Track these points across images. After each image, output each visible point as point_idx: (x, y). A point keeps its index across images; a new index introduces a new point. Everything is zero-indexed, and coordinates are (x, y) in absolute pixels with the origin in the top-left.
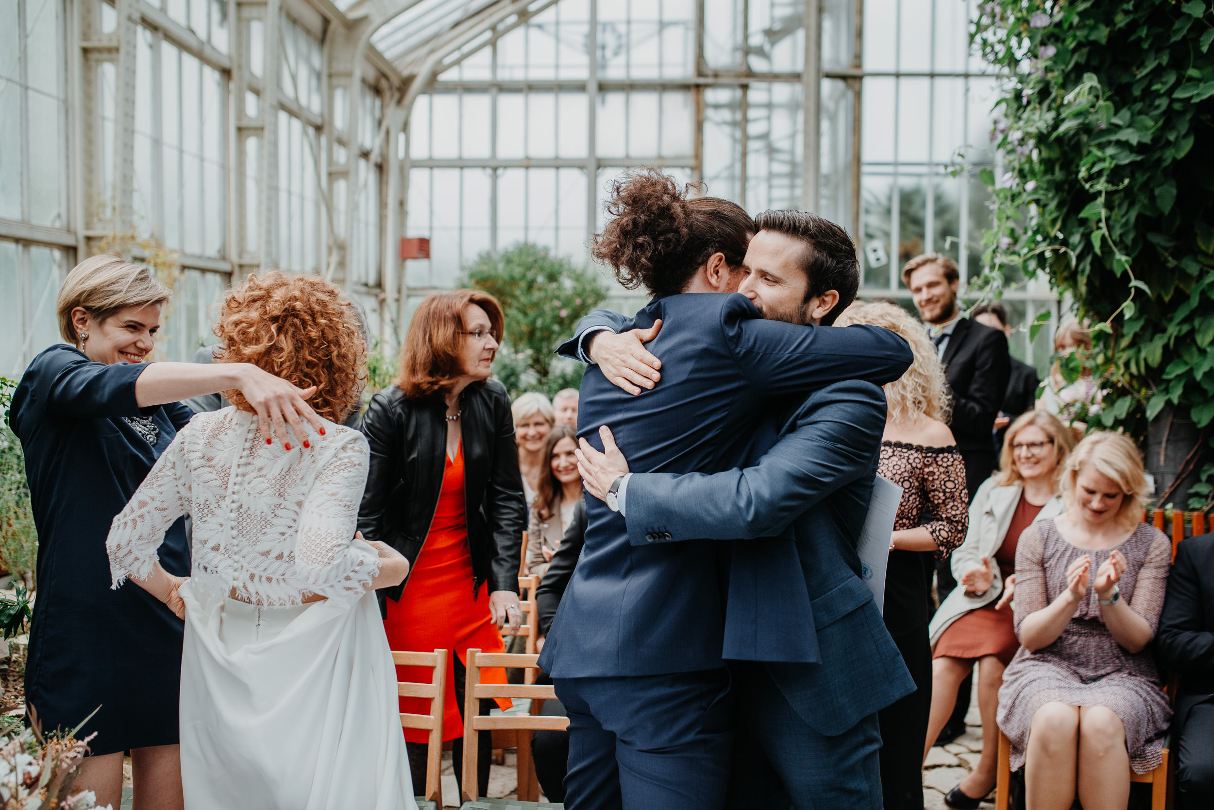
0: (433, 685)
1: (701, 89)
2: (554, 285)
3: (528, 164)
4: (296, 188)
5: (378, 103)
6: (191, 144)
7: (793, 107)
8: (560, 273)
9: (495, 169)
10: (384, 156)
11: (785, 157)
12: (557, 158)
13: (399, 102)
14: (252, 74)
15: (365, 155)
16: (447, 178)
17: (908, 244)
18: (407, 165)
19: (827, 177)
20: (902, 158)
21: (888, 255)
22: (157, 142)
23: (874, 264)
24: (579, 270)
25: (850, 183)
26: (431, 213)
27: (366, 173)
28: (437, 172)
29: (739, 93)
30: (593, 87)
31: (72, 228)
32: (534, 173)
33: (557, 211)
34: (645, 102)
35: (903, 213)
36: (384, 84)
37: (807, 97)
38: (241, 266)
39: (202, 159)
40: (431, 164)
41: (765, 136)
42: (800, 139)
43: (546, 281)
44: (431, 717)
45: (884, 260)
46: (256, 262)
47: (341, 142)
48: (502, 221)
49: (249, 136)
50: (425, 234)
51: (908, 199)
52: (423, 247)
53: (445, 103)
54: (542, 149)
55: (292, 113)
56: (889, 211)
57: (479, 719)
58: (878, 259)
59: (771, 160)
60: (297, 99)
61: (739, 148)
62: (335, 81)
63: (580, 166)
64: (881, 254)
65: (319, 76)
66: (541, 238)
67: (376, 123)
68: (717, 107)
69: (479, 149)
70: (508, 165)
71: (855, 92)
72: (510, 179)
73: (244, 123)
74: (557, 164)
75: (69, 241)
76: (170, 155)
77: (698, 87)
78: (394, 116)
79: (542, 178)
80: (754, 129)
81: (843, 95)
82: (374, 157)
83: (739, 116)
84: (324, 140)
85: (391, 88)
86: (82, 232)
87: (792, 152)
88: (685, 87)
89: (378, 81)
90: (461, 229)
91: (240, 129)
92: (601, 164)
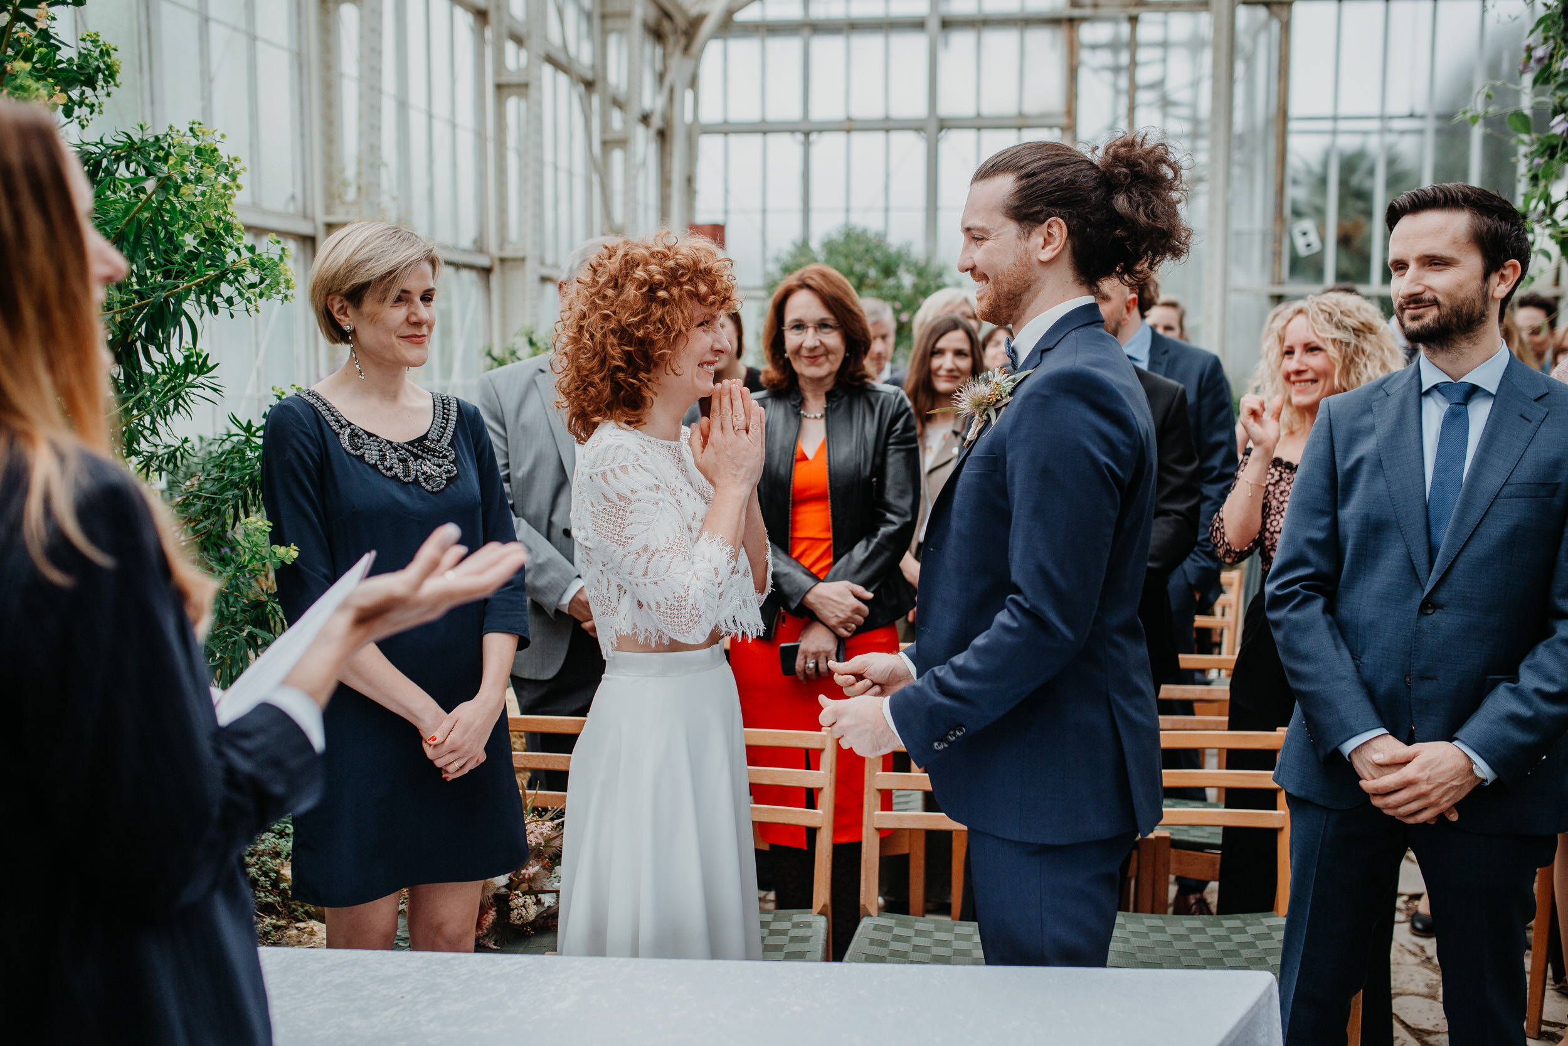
0: (821, 772)
1: (1075, 24)
2: (891, 282)
3: (849, 126)
4: (563, 163)
5: (659, 51)
6: (441, 109)
7: (1195, 45)
8: (898, 266)
9: (807, 134)
10: (667, 119)
11: (1184, 112)
12: (887, 119)
13: (686, 49)
14: (512, 17)
15: (645, 119)
16: (747, 147)
17: (1348, 224)
18: (697, 130)
19: (1241, 137)
20: (1343, 110)
21: (1323, 240)
22: (403, 105)
23: (1303, 251)
24: (922, 263)
25: (1272, 145)
26: (727, 191)
27: (643, 143)
28: (733, 139)
29: (1125, 29)
30: (934, 25)
31: (309, 212)
32: (857, 138)
33: (887, 188)
34: (1002, 42)
35: (1343, 183)
36: (667, 26)
37: (1217, 30)
38: (503, 260)
39: (454, 126)
40: (726, 129)
41: (1158, 85)
42: (1206, 88)
43: (881, 276)
44: (819, 811)
45: (1316, 246)
46: (520, 254)
47: (618, 103)
48: (816, 202)
49: (509, 96)
50: (718, 219)
51: (1350, 165)
52: (717, 234)
53: (743, 49)
54: (868, 108)
55: (557, 65)
56: (1323, 181)
57: (880, 816)
58: (1308, 245)
59: (1165, 116)
60: (565, 47)
61: (1124, 101)
62: (610, 24)
63: (915, 127)
64: (1313, 238)
65: (589, 16)
66: (869, 222)
67: (657, 78)
68: (1094, 47)
69: (786, 108)
70: (824, 128)
71: (1281, 22)
72: (827, 146)
73: (505, 79)
74: (887, 126)
75: (305, 228)
76: (417, 120)
77: (1072, 22)
78: (678, 66)
79: (868, 144)
80: (1145, 75)
81: (1266, 26)
82: (657, 122)
83: (1124, 58)
84: (596, 101)
85: (675, 31)
86: (321, 218)
87: (1194, 106)
88: (1054, 21)
89: (659, 23)
90: (764, 211)
91: (499, 87)
92: (944, 125)
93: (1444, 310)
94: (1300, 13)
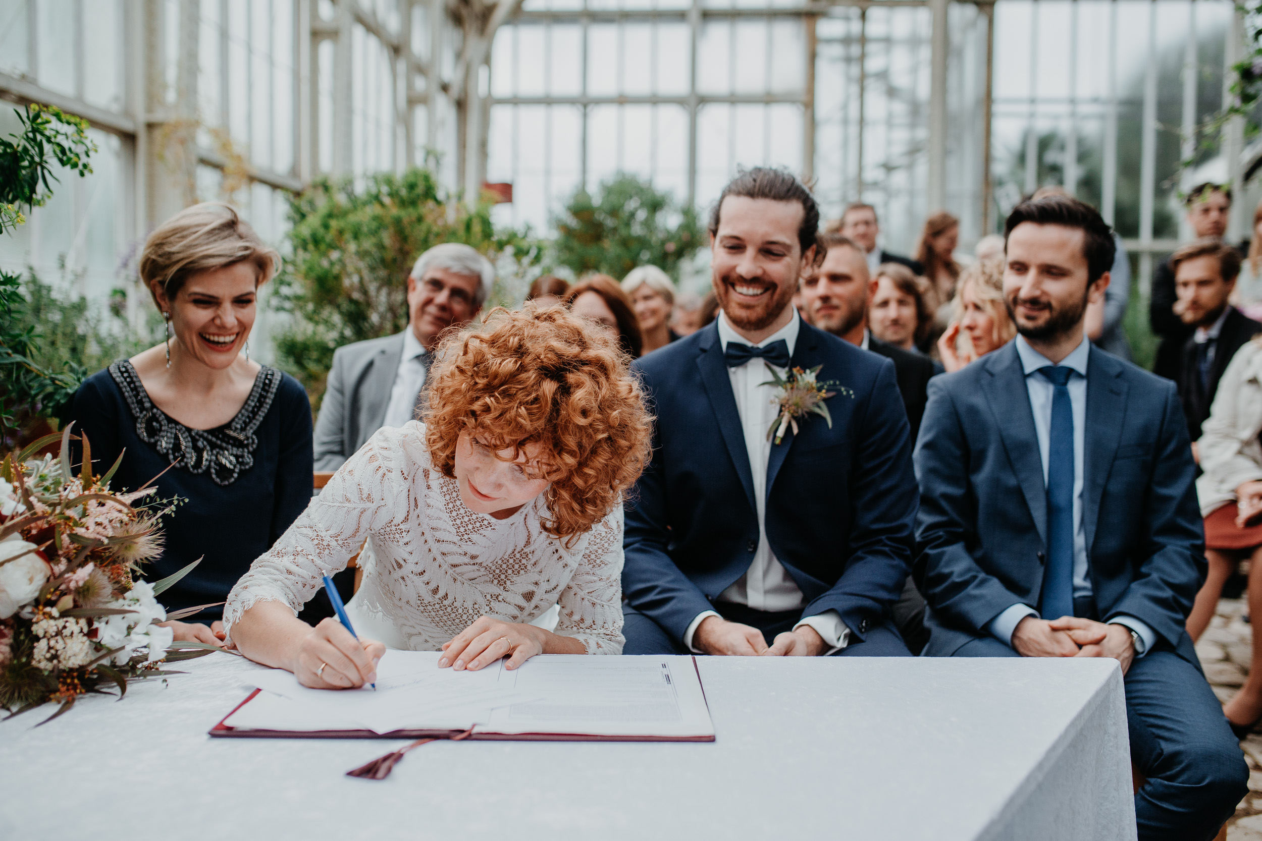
1: (814, 17)
3: (621, 100)
4: (372, 113)
5: (459, 34)
9: (585, 106)
10: (465, 91)
12: (654, 94)
13: (481, 31)
15: (445, 88)
16: (533, 116)
18: (489, 102)
19: (954, 116)
20: (1039, 94)
22: (224, 35)
26: (515, 154)
27: (444, 108)
28: (521, 110)
29: (856, 25)
30: (694, 16)
31: (131, 112)
32: (628, 110)
34: (752, 32)
36: (464, 12)
37: (933, 28)
39: (272, 62)
40: (515, 101)
41: (883, 75)
46: (329, 183)
47: (421, 70)
49: (323, 40)
50: (507, 179)
51: (1045, 143)
52: (506, 191)
53: (531, 34)
54: (638, 85)
55: (369, 28)
56: (1023, 158)
59: (890, 99)
60: (374, 12)
61: (855, 87)
63: (679, 101)
67: (456, 55)
68: (829, 41)
69: (569, 85)
70: (599, 101)
71: (987, 19)
72: (602, 117)
73: (319, 27)
74: (655, 100)
75: (127, 125)
76: (237, 53)
77: (811, 15)
78: (475, 46)
79: (637, 116)
80: (874, 64)
81: (976, 22)
82: (455, 91)
83: (855, 51)
84: (402, 65)
85: (472, 16)
86: (142, 117)
87: (914, 91)
88: (797, 15)
89: (459, 9)
90: (547, 172)
91: (314, 33)
92: (704, 100)
93: (1055, 314)
94: (1002, 11)
